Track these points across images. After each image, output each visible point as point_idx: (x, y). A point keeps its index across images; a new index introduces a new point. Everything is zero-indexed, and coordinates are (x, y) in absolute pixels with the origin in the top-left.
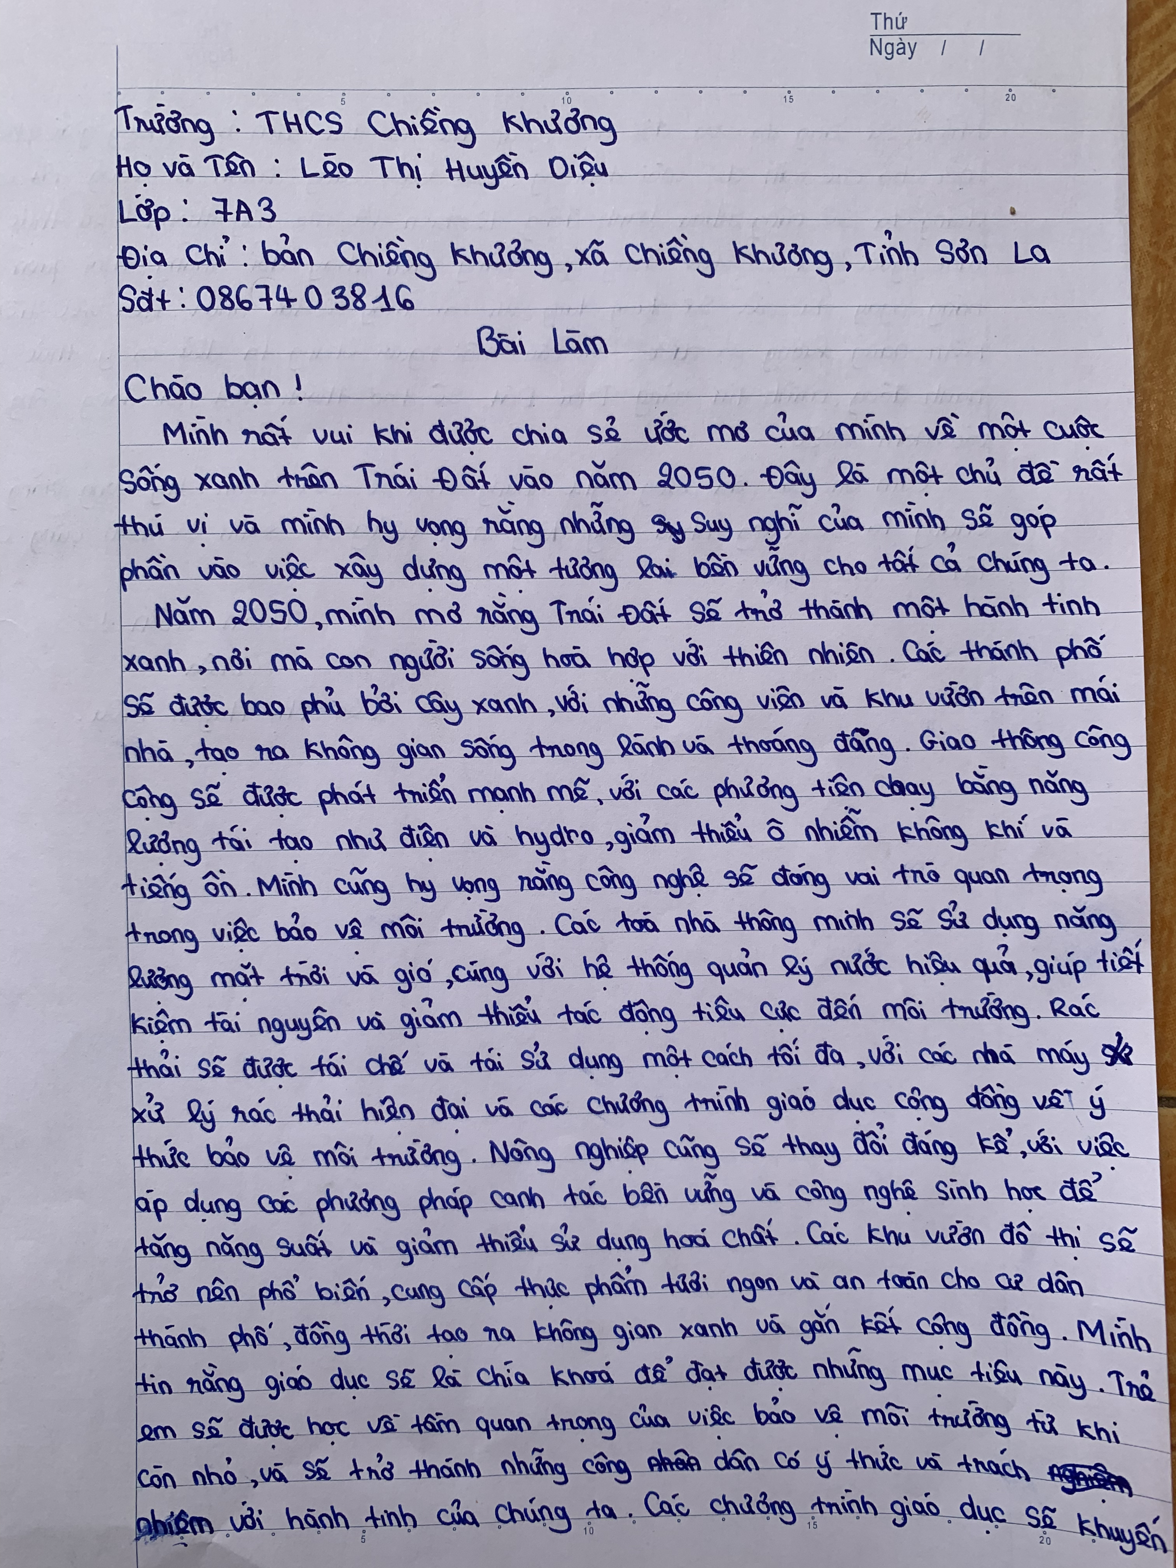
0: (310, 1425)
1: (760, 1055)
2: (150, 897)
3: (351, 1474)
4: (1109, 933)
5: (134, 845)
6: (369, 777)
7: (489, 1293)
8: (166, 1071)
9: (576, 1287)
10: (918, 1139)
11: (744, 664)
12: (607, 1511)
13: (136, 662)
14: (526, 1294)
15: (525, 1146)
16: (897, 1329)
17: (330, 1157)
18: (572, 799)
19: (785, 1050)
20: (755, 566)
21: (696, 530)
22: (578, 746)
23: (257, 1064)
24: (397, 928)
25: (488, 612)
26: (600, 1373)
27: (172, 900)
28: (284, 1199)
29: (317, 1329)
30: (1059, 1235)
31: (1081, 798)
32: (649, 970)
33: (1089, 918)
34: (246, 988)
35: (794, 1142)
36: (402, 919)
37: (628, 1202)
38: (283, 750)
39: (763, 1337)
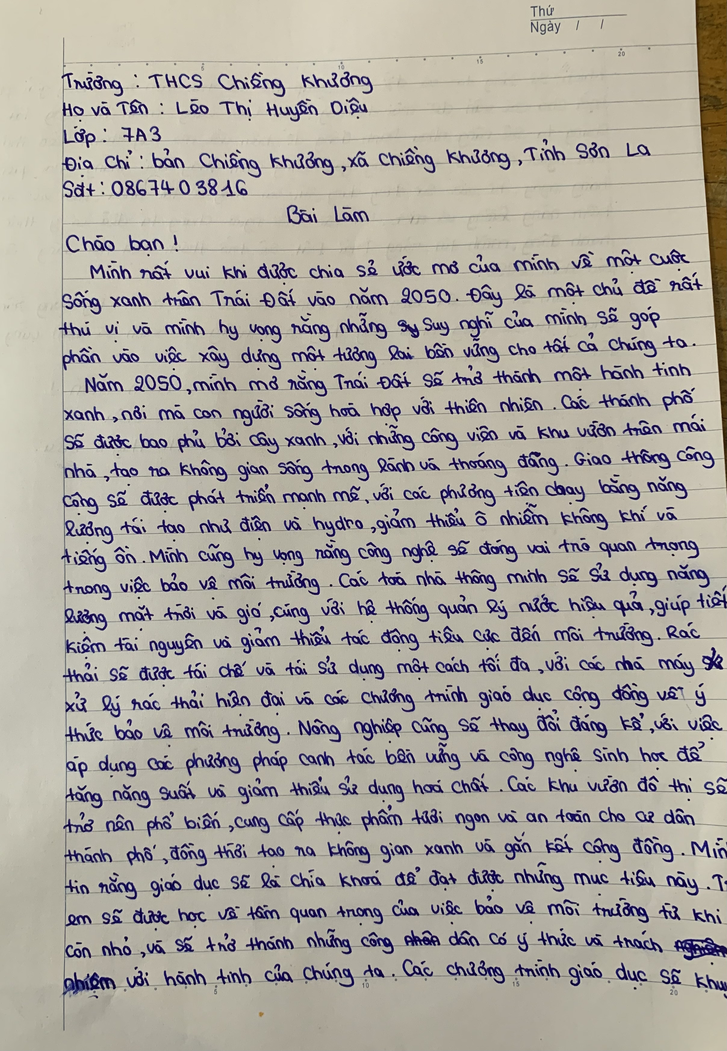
0: (180, 914)
1: (473, 664)
2: (80, 564)
3: (207, 947)
4: (704, 582)
5: (70, 531)
6: (220, 486)
7: (298, 823)
8: (88, 677)
9: (355, 818)
10: (580, 721)
11: (458, 413)
12: (378, 972)
13: (72, 414)
14: (323, 824)
15: (321, 724)
16: (570, 850)
17: (195, 731)
18: (349, 500)
19: (490, 661)
20: (464, 351)
21: (426, 329)
22: (353, 466)
23: (148, 671)
24: (238, 583)
25: (295, 382)
26: (372, 878)
27: (94, 566)
28: (165, 760)
29: (185, 849)
30: (677, 784)
31: (682, 494)
32: (400, 609)
33: (691, 573)
34: (142, 622)
35: (498, 722)
36: (242, 577)
37: (389, 762)
38: (166, 470)
39: (480, 854)
